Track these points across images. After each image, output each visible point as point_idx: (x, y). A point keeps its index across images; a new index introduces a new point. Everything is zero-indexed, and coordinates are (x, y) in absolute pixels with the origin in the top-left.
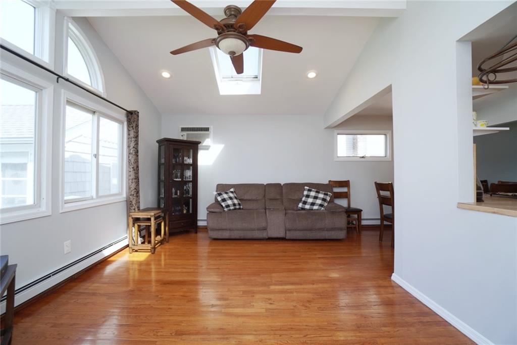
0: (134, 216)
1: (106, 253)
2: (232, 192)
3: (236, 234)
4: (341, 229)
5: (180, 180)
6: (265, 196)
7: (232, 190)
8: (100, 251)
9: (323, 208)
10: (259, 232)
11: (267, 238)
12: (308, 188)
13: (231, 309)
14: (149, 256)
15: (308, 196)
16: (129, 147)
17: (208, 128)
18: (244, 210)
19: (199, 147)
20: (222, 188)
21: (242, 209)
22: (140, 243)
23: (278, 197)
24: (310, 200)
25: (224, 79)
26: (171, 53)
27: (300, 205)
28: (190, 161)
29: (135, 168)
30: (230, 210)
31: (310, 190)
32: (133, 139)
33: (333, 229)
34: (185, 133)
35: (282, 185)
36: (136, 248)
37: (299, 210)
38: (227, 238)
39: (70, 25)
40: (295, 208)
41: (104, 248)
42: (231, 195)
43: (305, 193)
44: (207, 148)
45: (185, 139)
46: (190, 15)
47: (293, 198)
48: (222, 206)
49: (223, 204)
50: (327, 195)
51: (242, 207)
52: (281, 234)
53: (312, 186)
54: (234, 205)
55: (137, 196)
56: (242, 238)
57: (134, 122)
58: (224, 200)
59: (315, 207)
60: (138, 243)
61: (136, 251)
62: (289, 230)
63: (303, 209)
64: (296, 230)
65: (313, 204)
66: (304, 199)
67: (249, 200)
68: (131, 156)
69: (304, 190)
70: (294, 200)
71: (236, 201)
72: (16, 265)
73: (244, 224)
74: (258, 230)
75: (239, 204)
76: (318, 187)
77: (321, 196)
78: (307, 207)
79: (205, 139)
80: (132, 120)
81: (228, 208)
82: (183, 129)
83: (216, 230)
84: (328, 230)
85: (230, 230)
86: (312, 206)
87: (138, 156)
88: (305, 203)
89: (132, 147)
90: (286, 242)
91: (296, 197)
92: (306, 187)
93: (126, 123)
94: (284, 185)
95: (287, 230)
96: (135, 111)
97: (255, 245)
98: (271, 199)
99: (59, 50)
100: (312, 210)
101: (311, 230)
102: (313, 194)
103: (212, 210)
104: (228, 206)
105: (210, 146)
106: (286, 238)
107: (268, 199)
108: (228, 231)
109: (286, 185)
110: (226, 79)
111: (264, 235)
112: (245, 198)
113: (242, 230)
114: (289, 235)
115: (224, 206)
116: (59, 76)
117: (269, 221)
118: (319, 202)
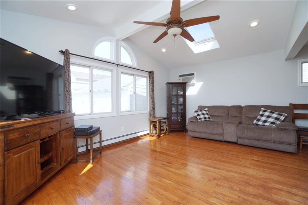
0: (151, 120)
1: (139, 134)
2: (205, 111)
3: (204, 136)
4: (290, 144)
5: (176, 103)
6: (228, 114)
7: (206, 109)
8: (136, 133)
9: (274, 126)
10: (218, 136)
11: (224, 141)
12: (264, 109)
13: (168, 168)
14: (156, 139)
15: (262, 115)
16: (150, 88)
17: (193, 73)
18: (213, 122)
19: (186, 85)
20: (201, 108)
21: (212, 121)
22: (154, 132)
23: (238, 115)
24: (263, 118)
25: (197, 44)
26: (154, 42)
27: (255, 122)
28: (182, 93)
29: (152, 98)
30: (202, 121)
31: (265, 111)
32: (151, 84)
33: (280, 143)
34: (181, 78)
35: (243, 106)
36: (152, 135)
37: (254, 125)
38: (198, 137)
39: (122, 43)
40: (251, 123)
41: (138, 132)
42: (204, 112)
43: (261, 113)
44: (193, 85)
45: (181, 81)
46: (150, 26)
47: (250, 116)
48: (197, 118)
49: (198, 117)
50: (281, 115)
51: (211, 120)
52: (234, 139)
53: (267, 108)
54: (205, 118)
55: (154, 111)
56: (207, 138)
57: (151, 76)
58: (199, 115)
59: (267, 124)
60: (153, 132)
61: (152, 136)
62: (240, 138)
63: (257, 125)
64: (245, 138)
65: (265, 121)
66: (258, 117)
67: (217, 116)
68: (150, 92)
69: (261, 110)
70: (251, 117)
71: (207, 116)
72: (101, 130)
73: (208, 130)
74: (217, 134)
75: (209, 118)
76: (273, 109)
77: (275, 115)
78: (260, 123)
79: (191, 80)
80: (151, 75)
81: (201, 120)
82: (180, 76)
83: (193, 131)
84: (275, 142)
85: (200, 132)
86: (263, 123)
87: (154, 92)
88: (259, 120)
89: (151, 88)
90: (237, 146)
91: (253, 116)
92: (262, 109)
93: (148, 77)
94: (244, 106)
95: (238, 137)
96: (151, 71)
97: (213, 144)
98: (232, 116)
99: (118, 54)
100: (264, 125)
101: (258, 140)
102: (267, 114)
103: (191, 120)
104: (200, 119)
105: (195, 84)
106: (238, 143)
107: (230, 116)
108: (199, 133)
109: (246, 107)
110: (198, 43)
111: (221, 138)
112: (215, 115)
113: (207, 133)
114: (240, 141)
115: (198, 118)
116: (118, 65)
117: (224, 130)
118: (271, 120)
